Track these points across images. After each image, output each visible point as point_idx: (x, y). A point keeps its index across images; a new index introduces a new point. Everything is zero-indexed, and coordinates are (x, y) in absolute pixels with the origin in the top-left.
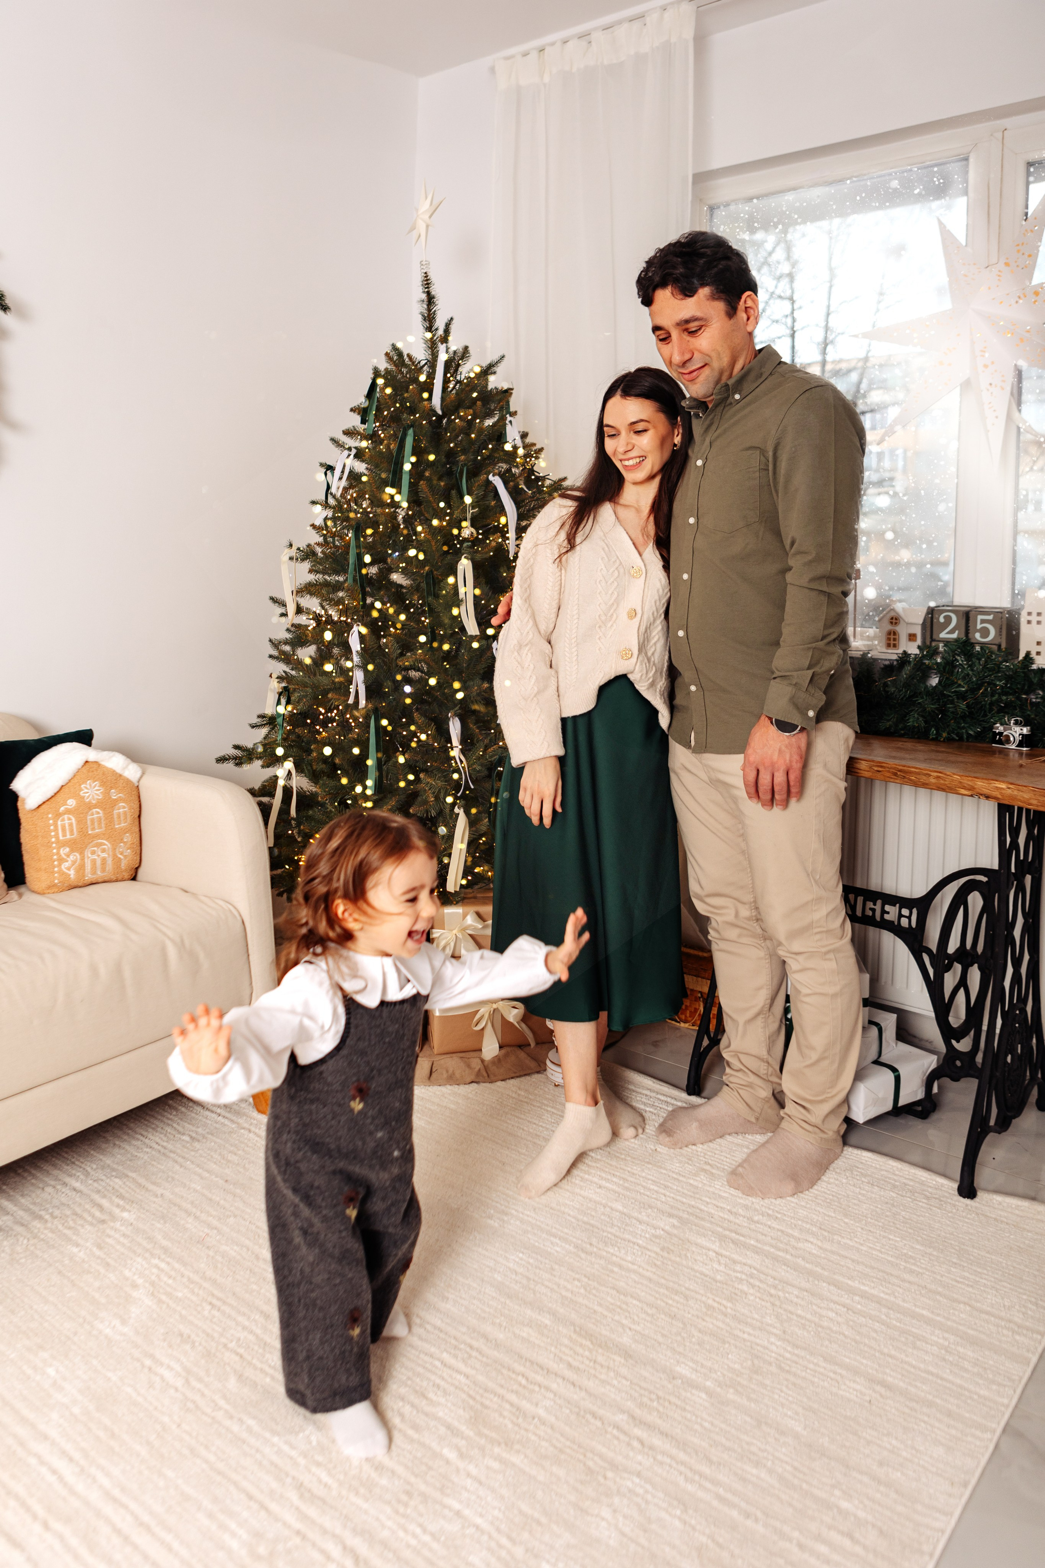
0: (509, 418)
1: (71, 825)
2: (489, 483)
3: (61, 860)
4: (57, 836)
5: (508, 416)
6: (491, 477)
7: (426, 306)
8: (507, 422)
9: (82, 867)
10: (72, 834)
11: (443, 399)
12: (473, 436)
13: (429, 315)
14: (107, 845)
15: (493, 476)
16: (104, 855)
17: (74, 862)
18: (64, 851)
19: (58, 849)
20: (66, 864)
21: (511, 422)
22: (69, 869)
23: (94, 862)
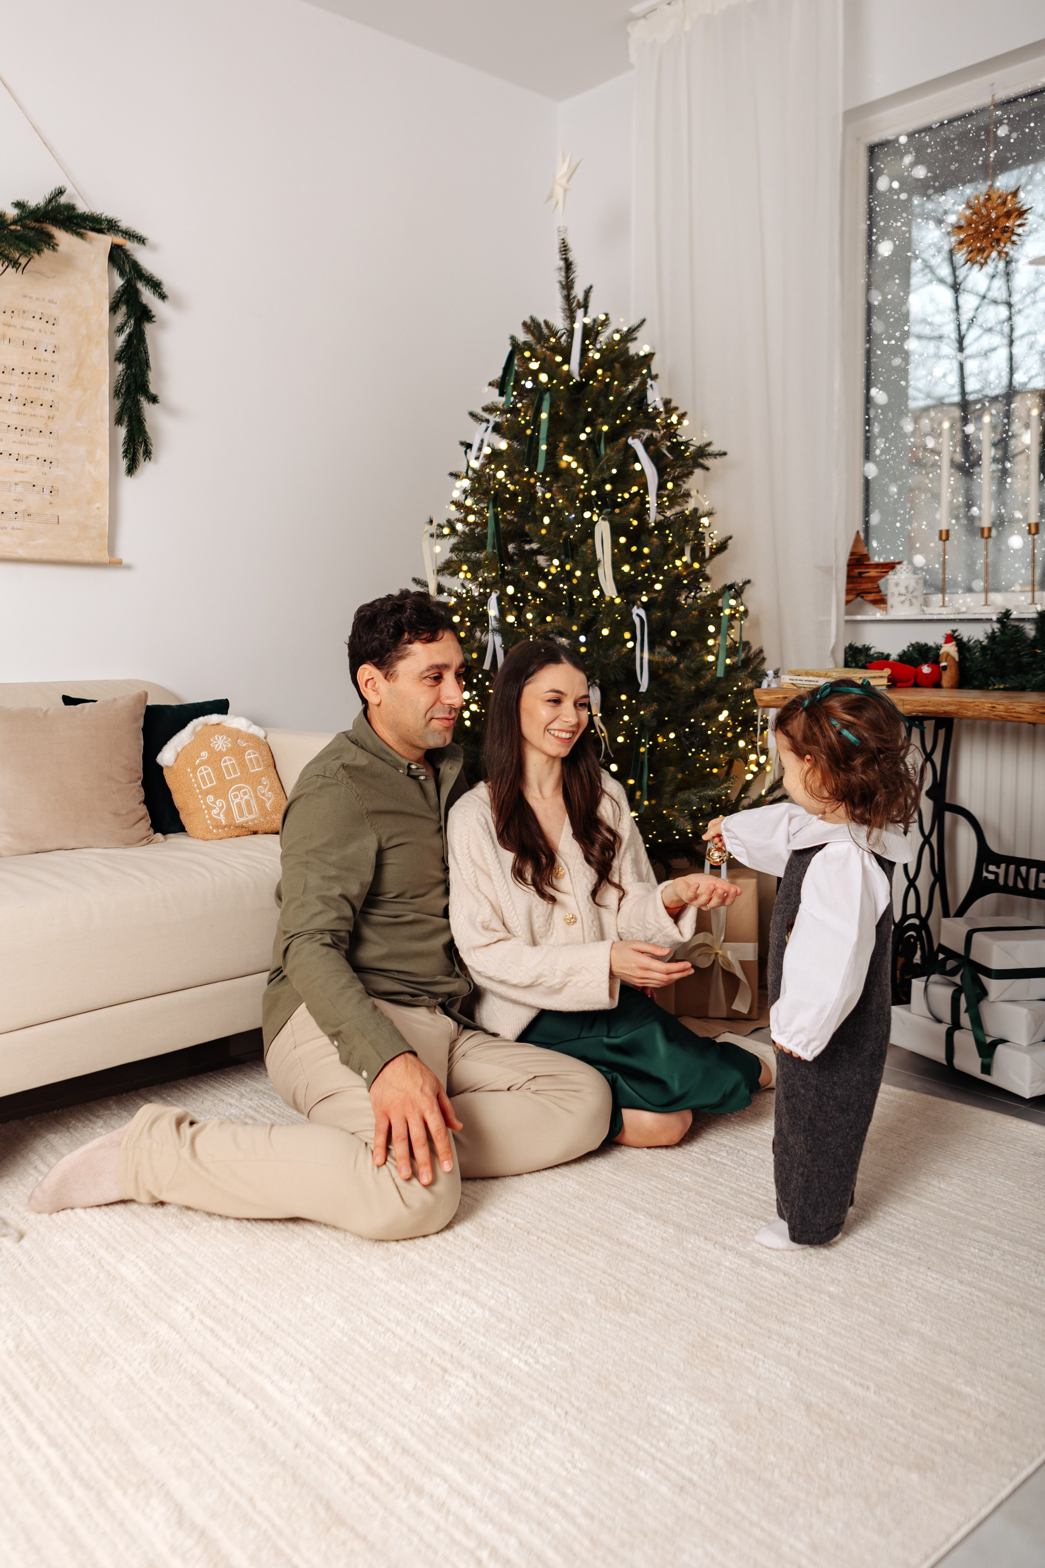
0: (650, 382)
1: (208, 774)
2: (629, 447)
3: (209, 808)
4: (199, 787)
5: (649, 380)
6: (630, 441)
7: (563, 274)
8: (648, 386)
9: (229, 812)
10: (211, 782)
11: (581, 365)
12: (611, 398)
13: (567, 283)
14: (247, 789)
15: (633, 438)
16: (246, 797)
17: (221, 808)
18: (210, 798)
19: (204, 798)
20: (214, 812)
21: (651, 386)
22: (218, 815)
23: (239, 805)
